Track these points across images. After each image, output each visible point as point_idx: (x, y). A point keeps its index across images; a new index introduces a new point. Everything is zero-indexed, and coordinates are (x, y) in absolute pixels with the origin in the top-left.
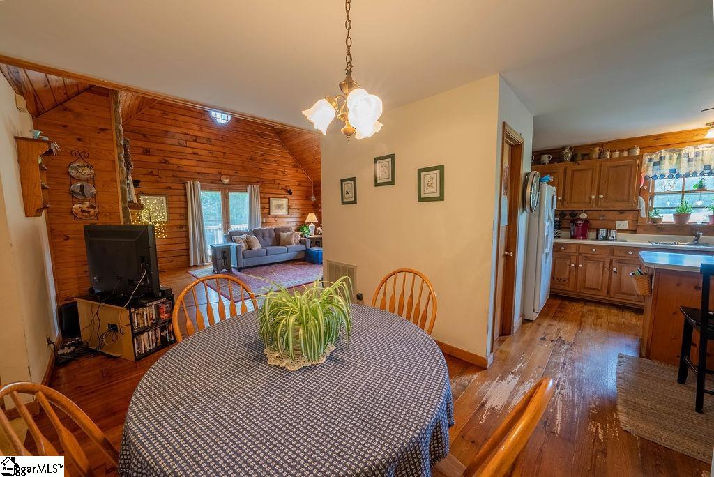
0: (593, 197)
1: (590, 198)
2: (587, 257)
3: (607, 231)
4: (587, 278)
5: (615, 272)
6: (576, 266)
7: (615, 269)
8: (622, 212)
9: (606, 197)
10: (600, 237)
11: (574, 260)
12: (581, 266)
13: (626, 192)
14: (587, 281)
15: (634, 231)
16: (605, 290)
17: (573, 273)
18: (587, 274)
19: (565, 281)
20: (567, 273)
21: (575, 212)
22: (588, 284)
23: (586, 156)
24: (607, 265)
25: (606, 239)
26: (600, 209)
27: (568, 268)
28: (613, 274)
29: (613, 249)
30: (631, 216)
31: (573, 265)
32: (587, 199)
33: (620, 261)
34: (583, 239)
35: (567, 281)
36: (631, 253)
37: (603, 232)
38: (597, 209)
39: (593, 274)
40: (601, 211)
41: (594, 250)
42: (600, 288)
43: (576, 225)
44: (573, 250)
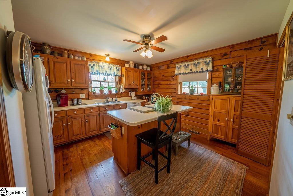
0: (69, 80)
1: (67, 81)
2: (72, 117)
3: (77, 100)
4: (74, 130)
5: (87, 122)
6: (67, 124)
7: (87, 120)
8: (82, 89)
9: (75, 81)
10: (75, 104)
11: (65, 121)
12: (69, 123)
13: (84, 79)
14: (74, 132)
15: (88, 99)
16: (84, 133)
17: (66, 129)
18: (74, 127)
19: (61, 136)
20: (62, 131)
21: (58, 90)
22: (75, 133)
23: (61, 54)
24: (83, 119)
25: (78, 104)
26: (73, 87)
27: (61, 127)
28: (86, 123)
29: (84, 110)
30: (86, 91)
31: (65, 124)
32: (66, 82)
33: (88, 116)
34: (66, 106)
35: (63, 136)
36: (92, 110)
37: (75, 101)
38: (72, 87)
39: (77, 127)
40: (72, 88)
41: (75, 112)
42: (81, 133)
43: (61, 97)
44: (63, 115)
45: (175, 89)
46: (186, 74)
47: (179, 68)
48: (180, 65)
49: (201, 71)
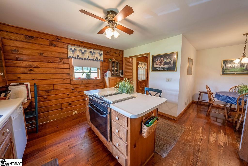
45: (68, 74)
46: (82, 59)
47: (73, 51)
48: (75, 48)
49: (96, 59)
